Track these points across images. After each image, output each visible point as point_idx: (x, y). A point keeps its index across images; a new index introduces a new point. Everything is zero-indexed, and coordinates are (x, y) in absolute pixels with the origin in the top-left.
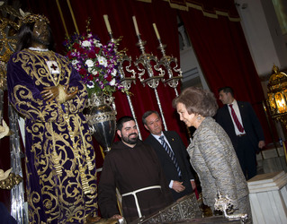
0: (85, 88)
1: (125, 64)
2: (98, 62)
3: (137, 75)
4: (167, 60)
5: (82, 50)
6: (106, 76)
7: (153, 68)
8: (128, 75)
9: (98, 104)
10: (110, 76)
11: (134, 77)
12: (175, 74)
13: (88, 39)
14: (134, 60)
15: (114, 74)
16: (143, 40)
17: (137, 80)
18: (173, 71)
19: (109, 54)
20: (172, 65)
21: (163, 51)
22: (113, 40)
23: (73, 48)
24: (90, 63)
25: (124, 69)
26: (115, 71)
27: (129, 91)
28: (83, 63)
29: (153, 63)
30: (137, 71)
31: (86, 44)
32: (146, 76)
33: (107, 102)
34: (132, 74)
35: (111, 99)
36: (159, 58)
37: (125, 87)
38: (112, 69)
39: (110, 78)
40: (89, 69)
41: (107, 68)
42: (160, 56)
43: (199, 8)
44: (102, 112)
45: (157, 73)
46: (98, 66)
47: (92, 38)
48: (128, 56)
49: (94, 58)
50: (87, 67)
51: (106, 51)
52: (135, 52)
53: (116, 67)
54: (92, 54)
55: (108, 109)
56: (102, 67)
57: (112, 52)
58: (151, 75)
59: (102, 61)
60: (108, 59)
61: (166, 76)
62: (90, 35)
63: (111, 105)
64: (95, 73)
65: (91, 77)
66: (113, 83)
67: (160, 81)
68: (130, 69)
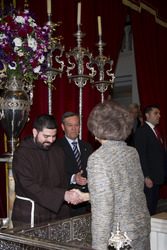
0: (5, 70)
1: (56, 52)
2: (27, 43)
3: (65, 69)
4: (103, 60)
5: (14, 25)
6: (31, 61)
7: (85, 65)
8: (56, 65)
9: (15, 88)
10: (36, 61)
11: (61, 69)
12: (107, 78)
13: (23, 15)
14: (67, 50)
15: (41, 61)
16: (82, 31)
17: (65, 73)
18: (105, 74)
19: (42, 38)
20: (107, 67)
21: (100, 49)
22: (49, 23)
23: (5, 20)
24: (18, 42)
25: (54, 59)
26: (43, 58)
27: (52, 83)
28: (10, 40)
29: (86, 59)
30: (67, 64)
31: (20, 20)
32: (75, 72)
33: (26, 89)
34: (60, 65)
35: (30, 87)
36: (94, 56)
37: (49, 78)
38: (40, 55)
39: (35, 64)
40: (16, 49)
41: (35, 52)
42: (96, 53)
43: (153, 12)
44: (17, 98)
45: (87, 72)
46: (26, 48)
47: (28, 15)
48: (62, 45)
49: (24, 38)
50: (14, 45)
51: (39, 33)
52: (70, 43)
53: (45, 54)
54: (24, 32)
55: (24, 97)
56: (30, 49)
57: (46, 37)
58: (81, 72)
59: (32, 43)
60: (39, 42)
61: (97, 78)
62: (27, 12)
63: (29, 94)
64: (21, 54)
65: (15, 57)
66: (37, 70)
67: (88, 81)
68: (60, 59)
